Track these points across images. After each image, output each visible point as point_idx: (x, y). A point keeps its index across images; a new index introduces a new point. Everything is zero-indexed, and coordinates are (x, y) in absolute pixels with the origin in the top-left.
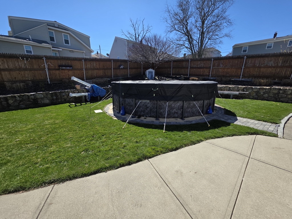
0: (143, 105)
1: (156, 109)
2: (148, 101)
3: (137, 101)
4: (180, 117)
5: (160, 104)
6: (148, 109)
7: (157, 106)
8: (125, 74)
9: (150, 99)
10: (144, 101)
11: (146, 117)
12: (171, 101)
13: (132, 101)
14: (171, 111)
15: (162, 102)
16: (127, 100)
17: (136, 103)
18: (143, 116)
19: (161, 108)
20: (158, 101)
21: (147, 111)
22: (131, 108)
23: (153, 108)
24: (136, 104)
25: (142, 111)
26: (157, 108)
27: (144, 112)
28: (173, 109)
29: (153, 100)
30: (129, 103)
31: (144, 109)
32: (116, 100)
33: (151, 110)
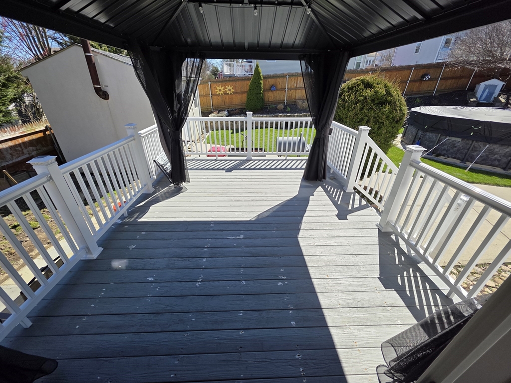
0: (450, 143)
1: (466, 150)
2: (460, 140)
3: (442, 137)
4: (502, 167)
5: (476, 146)
6: (455, 149)
7: (470, 147)
8: (429, 89)
9: (463, 138)
10: (453, 139)
11: (448, 157)
12: (496, 144)
13: (436, 136)
14: (489, 156)
15: (480, 143)
16: (428, 134)
17: (440, 139)
18: (444, 156)
19: (476, 151)
20: (475, 141)
21: (451, 151)
22: (431, 144)
23: (463, 149)
24: (439, 141)
25: (444, 150)
26: (468, 149)
27: (447, 151)
28: (495, 155)
29: (468, 140)
30: (430, 138)
31: (449, 148)
32: (412, 133)
33: (458, 150)
